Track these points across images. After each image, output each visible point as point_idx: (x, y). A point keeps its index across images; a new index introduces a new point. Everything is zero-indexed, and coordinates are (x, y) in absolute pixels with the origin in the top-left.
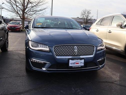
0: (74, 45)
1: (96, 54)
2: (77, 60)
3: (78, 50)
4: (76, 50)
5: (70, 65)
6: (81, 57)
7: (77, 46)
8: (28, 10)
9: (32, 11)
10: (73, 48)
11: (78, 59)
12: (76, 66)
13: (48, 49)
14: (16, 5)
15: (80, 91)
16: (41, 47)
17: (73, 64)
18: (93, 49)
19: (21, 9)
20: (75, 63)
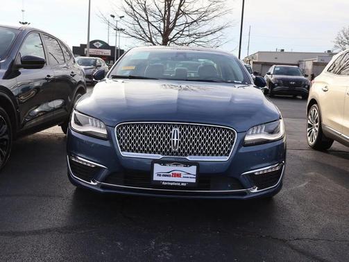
0: (174, 124)
1: (237, 154)
2: (177, 165)
3: (182, 140)
5: (156, 178)
6: (191, 158)
7: (180, 129)
8: (178, 33)
10: (169, 132)
11: (177, 163)
12: (171, 182)
13: (105, 132)
14: (147, 21)
15: (165, 250)
16: (93, 125)
17: (163, 175)
18: (229, 139)
19: (160, 31)
20: (171, 174)
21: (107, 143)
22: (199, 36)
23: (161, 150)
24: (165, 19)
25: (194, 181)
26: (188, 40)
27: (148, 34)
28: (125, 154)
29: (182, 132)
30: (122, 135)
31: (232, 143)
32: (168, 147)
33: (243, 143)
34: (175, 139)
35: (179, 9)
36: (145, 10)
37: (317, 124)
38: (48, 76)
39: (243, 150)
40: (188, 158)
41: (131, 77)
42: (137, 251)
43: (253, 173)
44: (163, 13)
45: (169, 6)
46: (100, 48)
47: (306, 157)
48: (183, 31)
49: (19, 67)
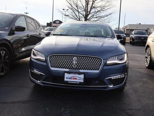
1: (103, 70)
3: (78, 62)
5: (66, 80)
6: (81, 71)
8: (91, 16)
9: (96, 17)
10: (72, 59)
11: (75, 73)
12: (73, 82)
13: (44, 59)
14: (78, 11)
15: (67, 113)
16: (40, 56)
17: (69, 79)
18: (99, 62)
19: (83, 16)
20: (72, 78)
21: (45, 64)
22: (101, 17)
23: (68, 67)
24: (86, 10)
25: (82, 81)
26: (96, 19)
27: (78, 17)
28: (52, 69)
29: (78, 59)
30: (51, 60)
31: (101, 64)
32: (71, 65)
33: (106, 64)
34: (75, 62)
35: (92, 6)
36: (77, 6)
37: (150, 57)
38: (28, 35)
39: (105, 67)
40: (80, 71)
41: (61, 35)
42: (55, 112)
43: (111, 79)
44: (85, 8)
45: (88, 4)
46: (58, 23)
47: (143, 72)
48: (93, 15)
49: (14, 31)
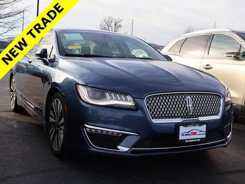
0: (186, 94)
3: (193, 105)
4: (190, 105)
5: (181, 138)
7: (191, 97)
10: (184, 100)
11: (195, 124)
12: (192, 139)
16: (112, 99)
17: (185, 135)
20: (190, 133)
23: (181, 114)
25: (204, 136)
28: (155, 121)
29: (193, 99)
30: (150, 105)
32: (185, 112)
